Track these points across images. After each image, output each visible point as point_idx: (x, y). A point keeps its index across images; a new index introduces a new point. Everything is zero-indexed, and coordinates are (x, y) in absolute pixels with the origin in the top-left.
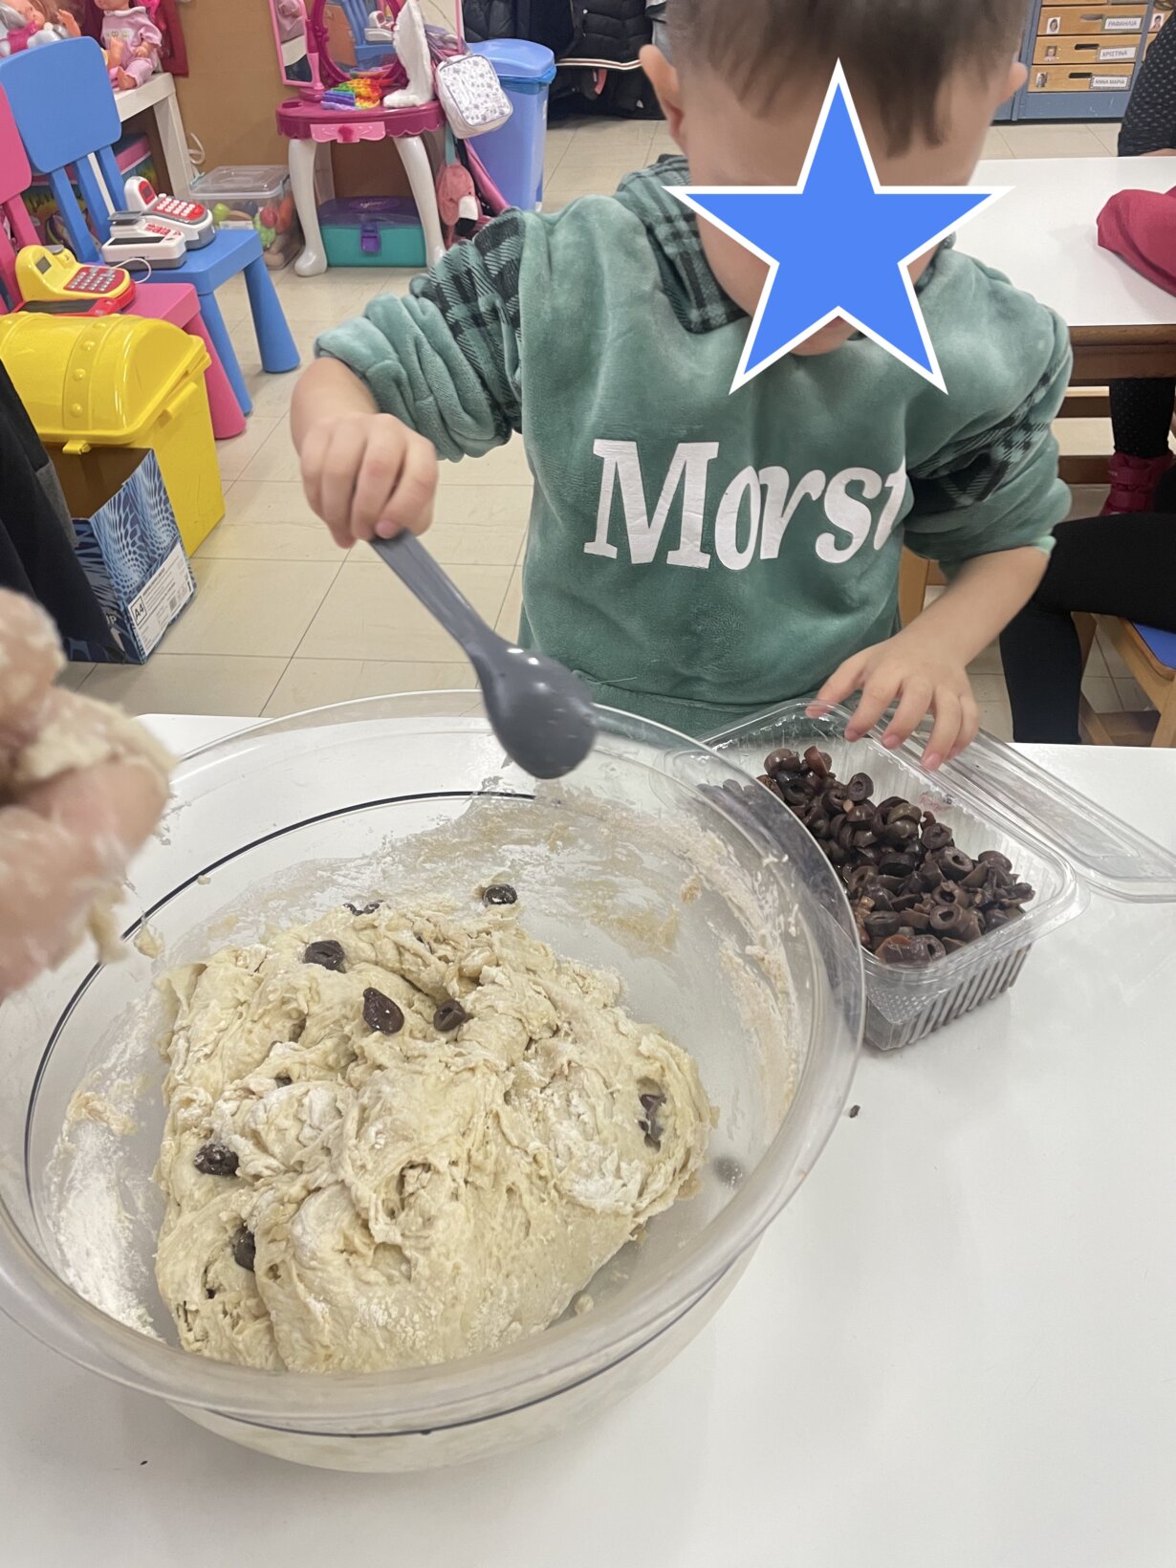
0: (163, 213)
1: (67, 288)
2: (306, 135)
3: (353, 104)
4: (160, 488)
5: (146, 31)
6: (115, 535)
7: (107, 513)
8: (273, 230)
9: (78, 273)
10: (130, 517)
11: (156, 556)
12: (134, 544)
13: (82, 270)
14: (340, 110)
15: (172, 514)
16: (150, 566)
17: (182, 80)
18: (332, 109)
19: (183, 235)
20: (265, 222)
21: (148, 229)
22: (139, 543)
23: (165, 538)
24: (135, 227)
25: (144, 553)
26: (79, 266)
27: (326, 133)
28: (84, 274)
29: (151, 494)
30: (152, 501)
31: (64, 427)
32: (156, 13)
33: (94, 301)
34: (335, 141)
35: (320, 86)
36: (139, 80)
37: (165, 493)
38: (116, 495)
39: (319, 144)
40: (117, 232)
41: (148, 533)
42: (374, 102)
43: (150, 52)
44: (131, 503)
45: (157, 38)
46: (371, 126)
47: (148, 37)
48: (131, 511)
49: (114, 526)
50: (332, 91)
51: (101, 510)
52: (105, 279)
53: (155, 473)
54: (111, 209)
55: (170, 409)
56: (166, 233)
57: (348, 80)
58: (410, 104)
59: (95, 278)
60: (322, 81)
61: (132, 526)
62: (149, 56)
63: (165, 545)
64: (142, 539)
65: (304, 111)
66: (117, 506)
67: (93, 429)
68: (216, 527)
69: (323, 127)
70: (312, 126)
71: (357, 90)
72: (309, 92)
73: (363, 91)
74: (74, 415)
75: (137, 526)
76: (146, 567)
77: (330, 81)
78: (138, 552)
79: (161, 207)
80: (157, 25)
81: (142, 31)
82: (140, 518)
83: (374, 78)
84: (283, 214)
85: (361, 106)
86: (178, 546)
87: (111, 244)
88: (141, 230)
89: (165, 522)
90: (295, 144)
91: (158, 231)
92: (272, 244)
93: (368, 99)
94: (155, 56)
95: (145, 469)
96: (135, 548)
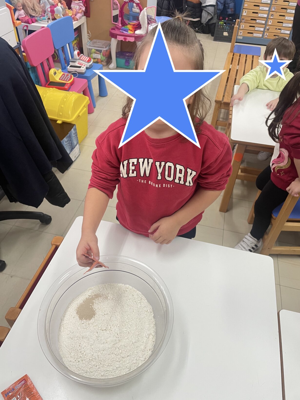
0: (82, 60)
1: (59, 79)
2: (116, 38)
3: (128, 32)
4: (76, 133)
5: (82, 7)
6: (66, 144)
7: (65, 139)
8: (105, 57)
9: (62, 75)
10: (69, 140)
11: (73, 147)
12: (69, 145)
13: (63, 74)
14: (124, 33)
15: (78, 138)
16: (72, 149)
17: (88, 18)
18: (123, 32)
19: (86, 66)
20: (103, 55)
21: (78, 64)
22: (70, 145)
23: (75, 143)
24: (75, 63)
25: (71, 147)
26: (62, 73)
27: (120, 38)
28: (63, 75)
29: (74, 134)
30: (74, 136)
31: (57, 117)
32: (84, 2)
33: (65, 84)
34: (122, 40)
35: (120, 25)
36: (78, 19)
37: (77, 133)
38: (67, 135)
39: (118, 41)
40: (71, 64)
41: (72, 143)
42: (133, 32)
43: (82, 12)
44: (70, 137)
45: (84, 9)
46: (131, 38)
47: (82, 9)
48: (70, 138)
49: (66, 142)
50: (123, 28)
51: (64, 139)
52: (68, 78)
53: (75, 129)
54: (70, 58)
55: (80, 114)
56: (82, 65)
57: (128, 25)
58: (141, 34)
59: (66, 77)
60: (121, 24)
61: (70, 141)
62: (81, 13)
63: (75, 145)
64: (71, 144)
65: (116, 32)
66: (67, 138)
67: (63, 118)
68: (85, 137)
69: (120, 37)
70: (118, 36)
71: (129, 28)
72: (117, 26)
73: (131, 28)
74: (60, 115)
75: (70, 142)
76: (71, 150)
77: (123, 24)
78: (70, 147)
79: (81, 58)
80: (84, 5)
81: (81, 7)
82: (71, 140)
83: (134, 25)
84: (107, 53)
85: (130, 32)
86: (78, 145)
87: (70, 67)
88: (76, 64)
89: (76, 140)
90: (113, 39)
91: (80, 64)
92: (104, 60)
93: (131, 31)
94: (83, 13)
95: (73, 129)
96: (69, 146)
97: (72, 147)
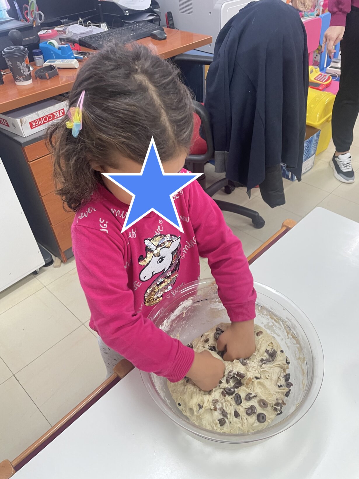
1: (315, 79)
10: (308, 146)
11: (309, 157)
15: (317, 147)
16: (306, 158)
22: (307, 152)
28: (320, 75)
30: (314, 143)
33: (320, 84)
37: (318, 141)
38: (308, 140)
41: (310, 150)
44: (310, 142)
53: (318, 136)
59: (323, 78)
63: (312, 154)
87: (330, 67)
97: (307, 156)
